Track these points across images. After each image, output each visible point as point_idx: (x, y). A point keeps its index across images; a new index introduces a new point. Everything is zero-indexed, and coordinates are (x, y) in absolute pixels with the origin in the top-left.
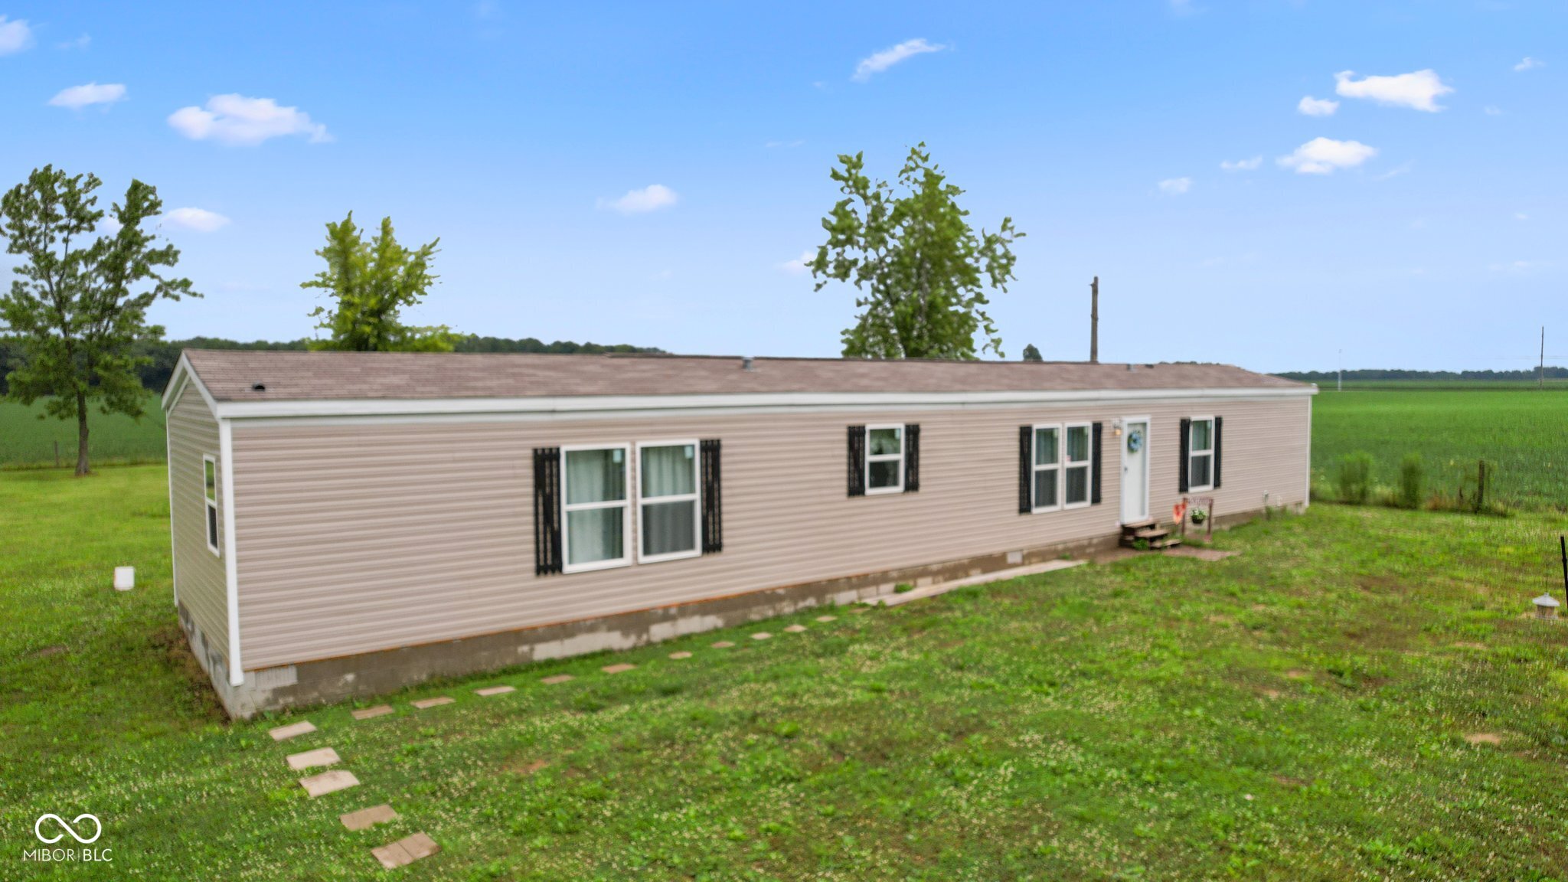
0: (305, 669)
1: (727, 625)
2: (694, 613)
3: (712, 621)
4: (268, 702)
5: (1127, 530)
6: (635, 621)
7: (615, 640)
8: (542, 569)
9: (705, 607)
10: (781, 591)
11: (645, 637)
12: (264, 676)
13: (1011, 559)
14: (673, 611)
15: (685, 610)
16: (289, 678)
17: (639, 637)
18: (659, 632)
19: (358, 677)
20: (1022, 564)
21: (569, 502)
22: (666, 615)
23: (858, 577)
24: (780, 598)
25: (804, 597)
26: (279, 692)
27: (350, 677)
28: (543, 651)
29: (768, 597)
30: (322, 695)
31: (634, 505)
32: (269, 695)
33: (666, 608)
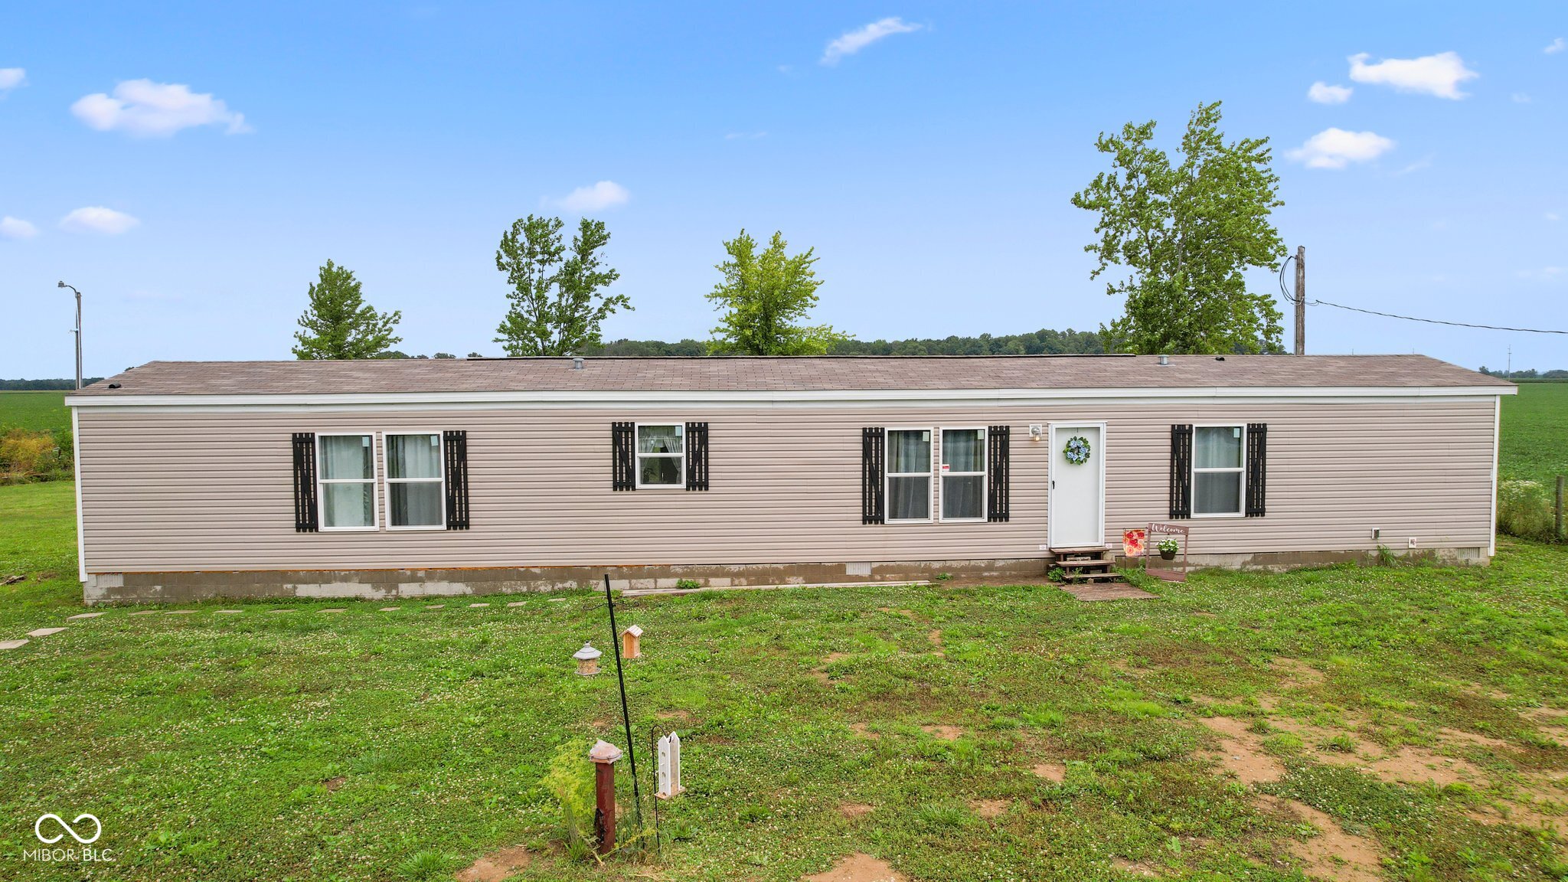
0: (127, 576)
1: (476, 593)
2: (441, 579)
3: (459, 588)
4: (104, 597)
5: (1056, 556)
6: (386, 578)
7: (366, 591)
8: (300, 527)
9: (452, 575)
10: (537, 571)
11: (394, 592)
12: (102, 578)
13: (851, 571)
14: (421, 574)
15: (431, 574)
16: (118, 582)
17: (389, 591)
18: (407, 590)
19: (164, 588)
20: (871, 578)
21: (326, 475)
22: (413, 577)
23: (630, 567)
24: (536, 577)
25: (563, 580)
26: (111, 591)
27: (158, 588)
28: (304, 590)
29: (524, 574)
30: (139, 597)
31: (381, 483)
32: (104, 591)
33: (414, 571)
